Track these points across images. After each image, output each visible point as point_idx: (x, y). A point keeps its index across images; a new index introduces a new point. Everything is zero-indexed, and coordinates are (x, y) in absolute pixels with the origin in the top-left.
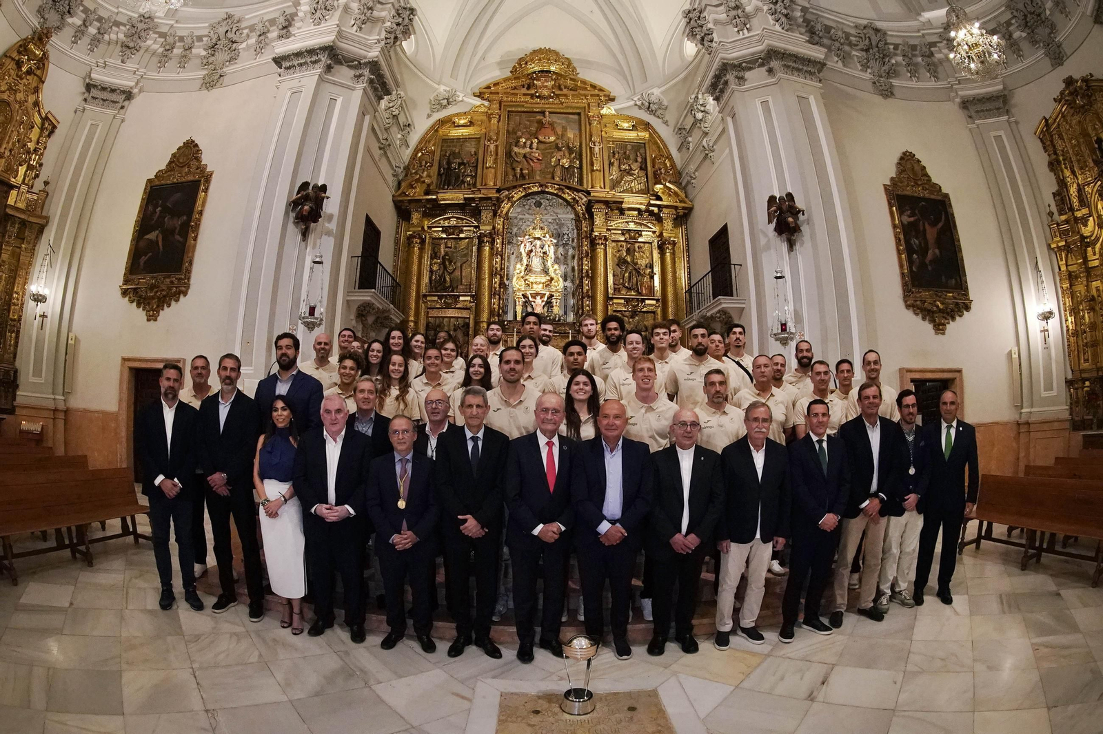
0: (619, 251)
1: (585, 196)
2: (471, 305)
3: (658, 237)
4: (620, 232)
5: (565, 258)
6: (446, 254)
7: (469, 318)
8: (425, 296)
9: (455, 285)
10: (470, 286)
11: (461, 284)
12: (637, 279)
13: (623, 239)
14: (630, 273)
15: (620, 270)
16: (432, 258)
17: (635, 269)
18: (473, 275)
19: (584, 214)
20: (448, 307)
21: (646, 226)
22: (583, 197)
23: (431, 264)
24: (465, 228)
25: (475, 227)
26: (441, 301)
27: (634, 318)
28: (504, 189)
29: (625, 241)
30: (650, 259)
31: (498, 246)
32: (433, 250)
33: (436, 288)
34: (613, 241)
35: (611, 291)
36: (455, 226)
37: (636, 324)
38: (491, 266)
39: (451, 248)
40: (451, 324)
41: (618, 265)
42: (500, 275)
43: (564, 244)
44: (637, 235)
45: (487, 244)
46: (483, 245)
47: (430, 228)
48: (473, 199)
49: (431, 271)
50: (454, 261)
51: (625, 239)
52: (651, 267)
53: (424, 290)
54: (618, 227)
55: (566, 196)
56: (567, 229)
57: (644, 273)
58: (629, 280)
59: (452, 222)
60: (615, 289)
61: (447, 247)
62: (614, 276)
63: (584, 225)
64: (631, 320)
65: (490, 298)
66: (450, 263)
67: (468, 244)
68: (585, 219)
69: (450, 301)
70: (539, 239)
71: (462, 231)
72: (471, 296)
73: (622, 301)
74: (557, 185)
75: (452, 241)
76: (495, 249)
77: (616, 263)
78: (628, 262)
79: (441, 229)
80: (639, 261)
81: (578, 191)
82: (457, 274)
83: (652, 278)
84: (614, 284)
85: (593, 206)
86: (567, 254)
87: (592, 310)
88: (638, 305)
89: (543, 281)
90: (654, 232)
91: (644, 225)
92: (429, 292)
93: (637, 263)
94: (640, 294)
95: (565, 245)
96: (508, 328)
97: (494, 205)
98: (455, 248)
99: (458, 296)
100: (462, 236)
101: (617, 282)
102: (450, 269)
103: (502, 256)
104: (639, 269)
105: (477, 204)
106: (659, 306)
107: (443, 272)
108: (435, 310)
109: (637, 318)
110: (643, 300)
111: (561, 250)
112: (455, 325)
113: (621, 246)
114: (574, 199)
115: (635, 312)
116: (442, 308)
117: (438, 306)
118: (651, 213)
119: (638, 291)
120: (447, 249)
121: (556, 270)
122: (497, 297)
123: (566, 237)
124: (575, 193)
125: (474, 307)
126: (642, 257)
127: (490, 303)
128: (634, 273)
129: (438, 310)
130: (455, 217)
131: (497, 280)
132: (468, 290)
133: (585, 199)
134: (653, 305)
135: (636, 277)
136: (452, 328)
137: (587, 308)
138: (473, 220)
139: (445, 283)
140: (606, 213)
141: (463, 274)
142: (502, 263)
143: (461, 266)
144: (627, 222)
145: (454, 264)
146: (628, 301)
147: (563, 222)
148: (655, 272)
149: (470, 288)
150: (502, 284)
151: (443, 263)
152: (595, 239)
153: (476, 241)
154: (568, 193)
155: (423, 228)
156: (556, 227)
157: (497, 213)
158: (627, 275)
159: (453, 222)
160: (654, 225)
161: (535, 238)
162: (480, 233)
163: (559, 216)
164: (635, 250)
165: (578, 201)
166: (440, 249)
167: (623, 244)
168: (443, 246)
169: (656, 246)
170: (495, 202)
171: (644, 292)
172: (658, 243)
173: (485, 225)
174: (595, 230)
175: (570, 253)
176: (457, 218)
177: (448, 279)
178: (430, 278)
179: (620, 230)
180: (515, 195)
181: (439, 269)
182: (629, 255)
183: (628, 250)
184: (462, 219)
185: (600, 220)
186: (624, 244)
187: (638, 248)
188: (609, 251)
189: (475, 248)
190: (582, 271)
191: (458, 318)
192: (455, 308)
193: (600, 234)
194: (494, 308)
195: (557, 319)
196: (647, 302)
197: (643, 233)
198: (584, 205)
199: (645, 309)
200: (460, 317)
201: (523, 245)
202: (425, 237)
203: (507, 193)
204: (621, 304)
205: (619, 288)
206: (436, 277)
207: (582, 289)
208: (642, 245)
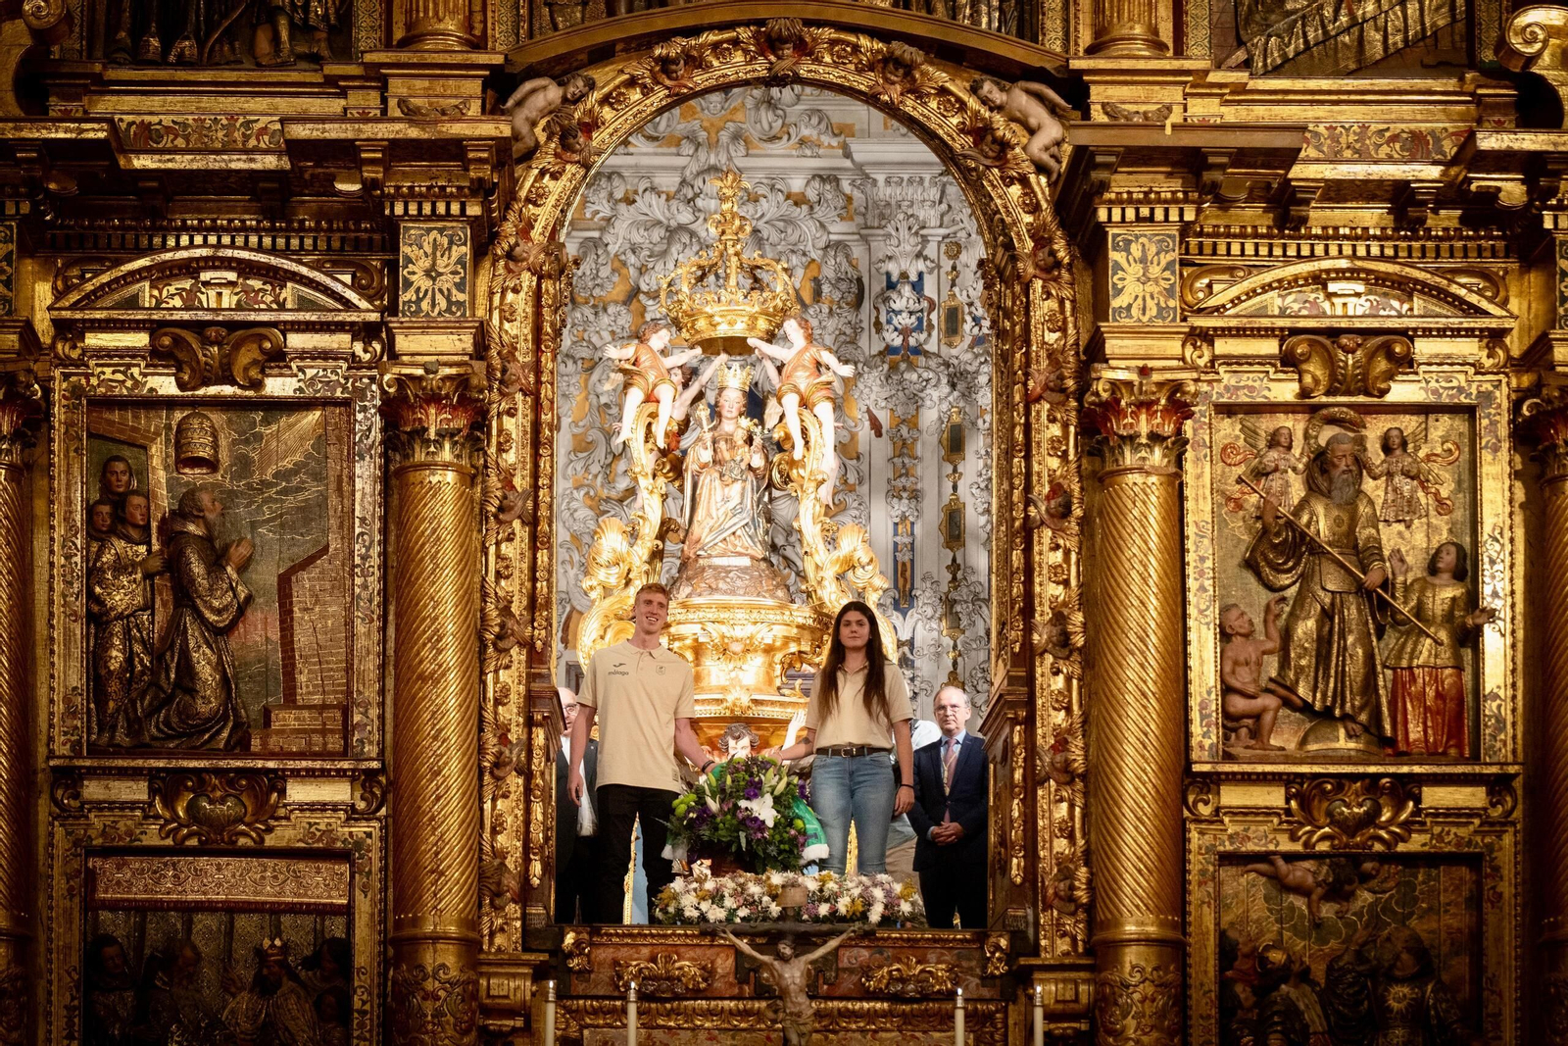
0: (1260, 473)
1: (1053, 110)
2: (359, 829)
3: (1519, 364)
4: (1270, 347)
5: (903, 449)
6: (187, 506)
7: (348, 911)
8: (69, 778)
9: (255, 709)
10: (346, 712)
11: (290, 700)
12: (1370, 657)
13: (1285, 391)
14: (1327, 615)
15: (1264, 596)
16: (97, 533)
17: (1361, 590)
18: (361, 643)
19: (1041, 240)
20: (218, 842)
21: (1442, 295)
22: (1037, 113)
23: (93, 574)
24: (296, 341)
25: (365, 332)
26: (169, 804)
27: (1349, 896)
28: (532, 72)
29: (1305, 407)
30: (1461, 514)
31: (511, 457)
32: (103, 472)
33: (135, 727)
34: (1227, 410)
35: (1204, 735)
36: (232, 326)
37: (1361, 935)
38: (475, 594)
39: (212, 465)
40: (240, 951)
41: (1250, 564)
42: (528, 645)
43: (889, 350)
44: (1382, 365)
45: (446, 454)
46: (420, 456)
47: (68, 330)
48: (345, 153)
49: (98, 618)
50: (240, 552)
51: (1304, 393)
52: (1466, 568)
53: (57, 740)
54: (1261, 313)
55: (929, 111)
56: (910, 245)
57: (1419, 611)
58: (1322, 656)
59: (209, 298)
60: (1230, 721)
61: (184, 459)
62: (1225, 635)
63: (1043, 309)
64: (1327, 911)
65: (475, 797)
66: (216, 561)
67: (321, 441)
68: (1050, 268)
69: (228, 808)
70: (736, 346)
71: (278, 359)
72: (353, 777)
73: (1275, 797)
74: (874, 33)
75: (218, 418)
76: (494, 481)
77: (1241, 552)
78: (1315, 549)
79: (141, 340)
80: (1390, 537)
81: (1009, 73)
82: (257, 637)
83: (1469, 638)
84: (1227, 690)
85: (1104, 186)
86: (912, 423)
87: (1088, 857)
88: (1371, 818)
89: (767, 636)
90: (1494, 338)
91: (1427, 290)
92: (94, 751)
93: (1374, 550)
94: (1386, 745)
95: (899, 358)
96: (583, 973)
97: (481, 190)
98: (243, 465)
99: (277, 781)
100: (278, 386)
101: (1243, 679)
102: (217, 604)
103: (533, 522)
104: (1386, 584)
105: (370, 186)
106: (1505, 822)
107: (175, 628)
108: (136, 863)
109: (1365, 897)
110: (1405, 789)
111: (874, 395)
112: (259, 952)
113: (1273, 442)
114: (981, 132)
115: (1356, 860)
116: (179, 850)
117: (152, 837)
118: (1481, 210)
119: (1373, 730)
120: (191, 474)
121: (850, 565)
122: (515, 783)
123: (903, 300)
124: (988, 88)
125: (375, 843)
126: (1412, 506)
127: (475, 821)
128: (1352, 612)
129: (156, 863)
130: (227, 264)
131: (509, 676)
132: (335, 743)
133: (1052, 130)
134: (1472, 813)
135: (1364, 639)
136: (245, 973)
137: (1061, 845)
138: (342, 282)
139: (192, 692)
140: (1186, 229)
141: (302, 639)
142: (533, 568)
143: (285, 583)
144: (1319, 280)
145: (242, 569)
146: (1307, 793)
147: (884, 192)
148: (1487, 602)
149: (347, 730)
150: (539, 706)
151: (173, 566)
152: (1112, 407)
153: (369, 423)
154: (943, 91)
155: (28, 330)
156: (838, 229)
157: (494, 237)
158: (1306, 628)
159: (220, 297)
160: (1495, 284)
161: (711, 347)
162: (401, 382)
163: (862, 151)
164: (1361, 464)
165: (1004, 146)
166: (142, 472)
167: (1286, 421)
168: (158, 453)
169: (1503, 431)
170: (486, 172)
171: (1415, 732)
172: (1516, 407)
173: (428, 327)
174: (1112, 346)
175: (930, 417)
176: (246, 269)
177: (205, 671)
178: (96, 659)
179: (1268, 333)
180: (607, 113)
181: (149, 606)
182: (1327, 495)
183: (1320, 464)
184: (276, 277)
185: (1144, 280)
186: (1295, 424)
187: (1387, 448)
188: (1198, 475)
189: (365, 475)
190: (1028, 612)
191: (275, 910)
192: (260, 852)
193: (1144, 372)
194: (500, 855)
195: (875, 915)
196: (1435, 797)
197: (1423, 348)
198: (1041, 168)
199: (1417, 843)
200: (293, 909)
201: (635, 395)
202: (47, 391)
203: (554, 93)
204: (1269, 812)
205: (1257, 716)
206: (129, 660)
207: (1030, 723)
208: (1409, 423)
